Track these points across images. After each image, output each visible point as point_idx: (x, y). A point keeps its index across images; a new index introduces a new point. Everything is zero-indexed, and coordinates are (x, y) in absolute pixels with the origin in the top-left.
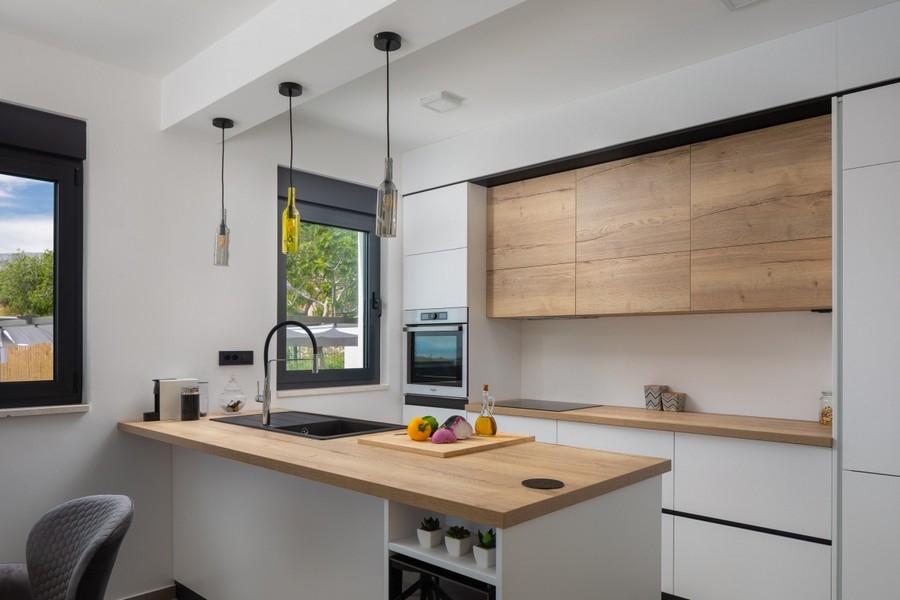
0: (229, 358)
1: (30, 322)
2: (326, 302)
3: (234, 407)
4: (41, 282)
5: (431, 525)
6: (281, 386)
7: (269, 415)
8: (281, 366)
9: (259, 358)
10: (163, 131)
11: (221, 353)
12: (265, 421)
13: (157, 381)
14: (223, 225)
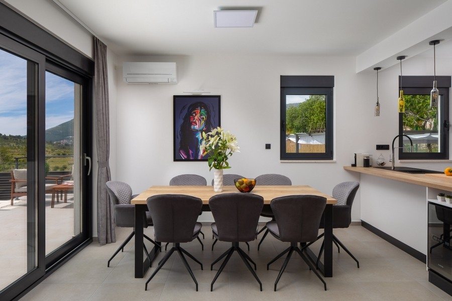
0: (379, 147)
1: (310, 135)
2: (433, 121)
3: (382, 164)
4: (298, 116)
5: (442, 195)
6: (400, 158)
7: (394, 167)
8: (401, 150)
9: (391, 147)
10: (358, 73)
11: (377, 146)
12: (393, 168)
13: (356, 154)
14: (378, 103)
